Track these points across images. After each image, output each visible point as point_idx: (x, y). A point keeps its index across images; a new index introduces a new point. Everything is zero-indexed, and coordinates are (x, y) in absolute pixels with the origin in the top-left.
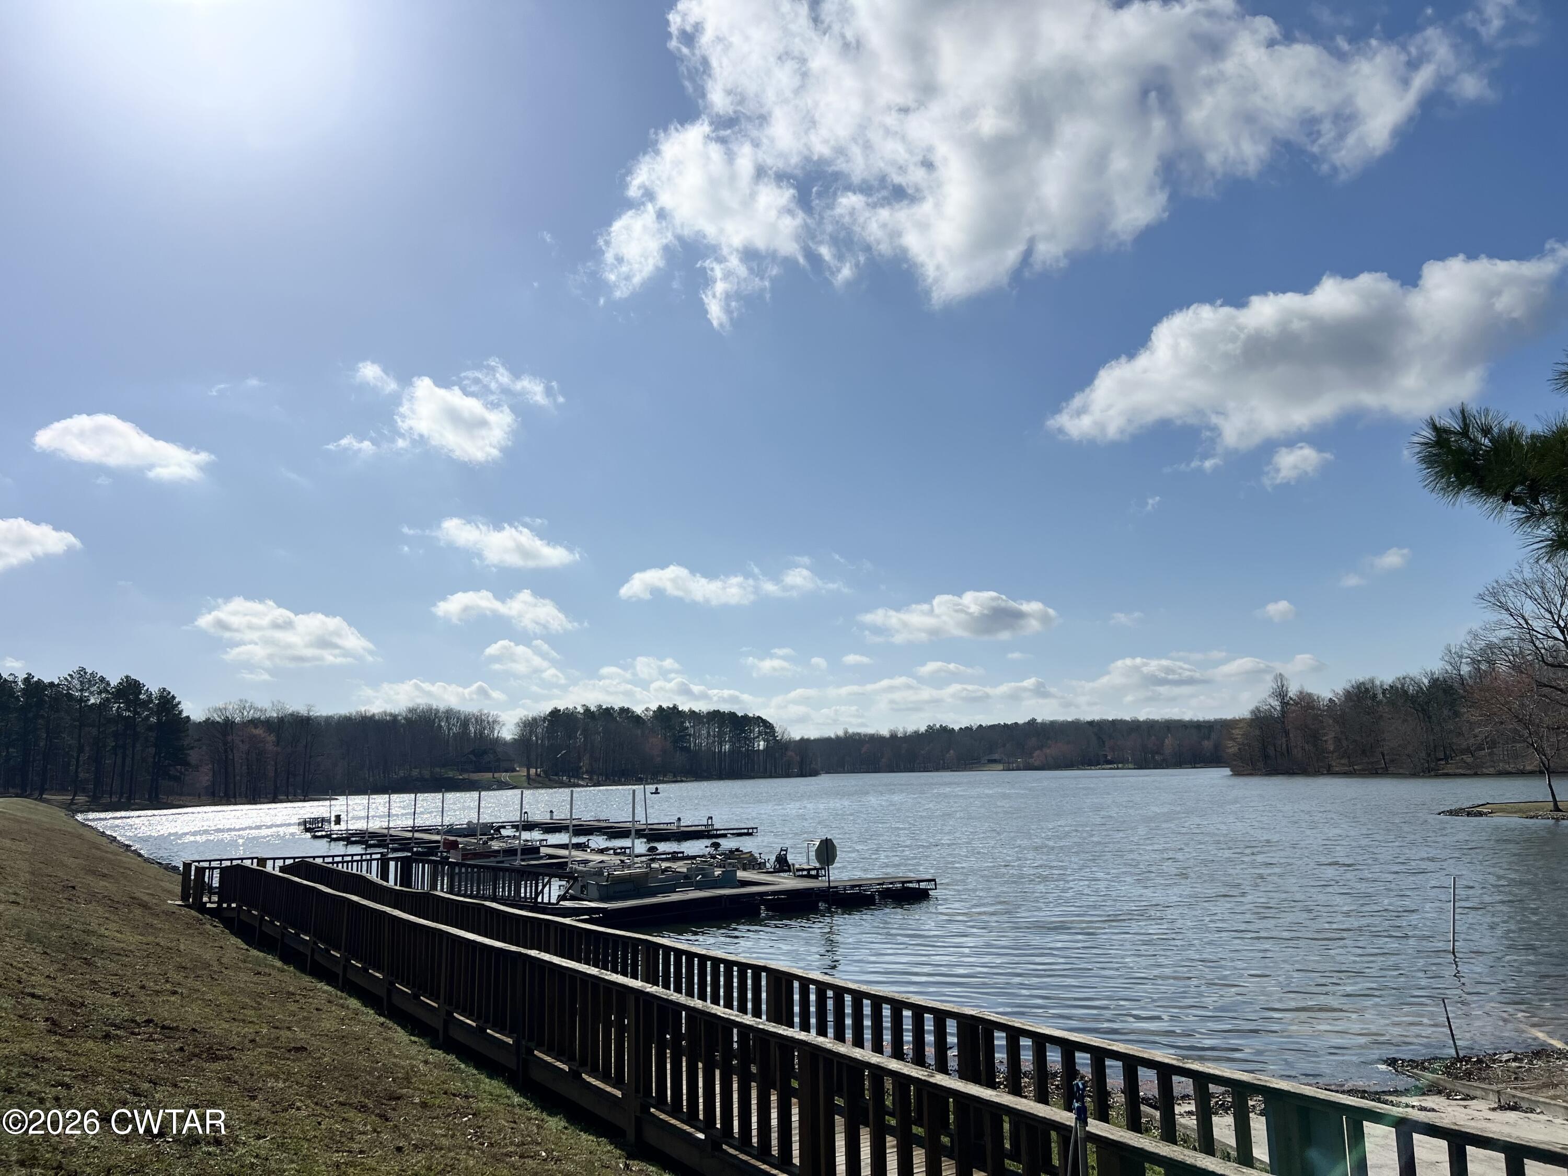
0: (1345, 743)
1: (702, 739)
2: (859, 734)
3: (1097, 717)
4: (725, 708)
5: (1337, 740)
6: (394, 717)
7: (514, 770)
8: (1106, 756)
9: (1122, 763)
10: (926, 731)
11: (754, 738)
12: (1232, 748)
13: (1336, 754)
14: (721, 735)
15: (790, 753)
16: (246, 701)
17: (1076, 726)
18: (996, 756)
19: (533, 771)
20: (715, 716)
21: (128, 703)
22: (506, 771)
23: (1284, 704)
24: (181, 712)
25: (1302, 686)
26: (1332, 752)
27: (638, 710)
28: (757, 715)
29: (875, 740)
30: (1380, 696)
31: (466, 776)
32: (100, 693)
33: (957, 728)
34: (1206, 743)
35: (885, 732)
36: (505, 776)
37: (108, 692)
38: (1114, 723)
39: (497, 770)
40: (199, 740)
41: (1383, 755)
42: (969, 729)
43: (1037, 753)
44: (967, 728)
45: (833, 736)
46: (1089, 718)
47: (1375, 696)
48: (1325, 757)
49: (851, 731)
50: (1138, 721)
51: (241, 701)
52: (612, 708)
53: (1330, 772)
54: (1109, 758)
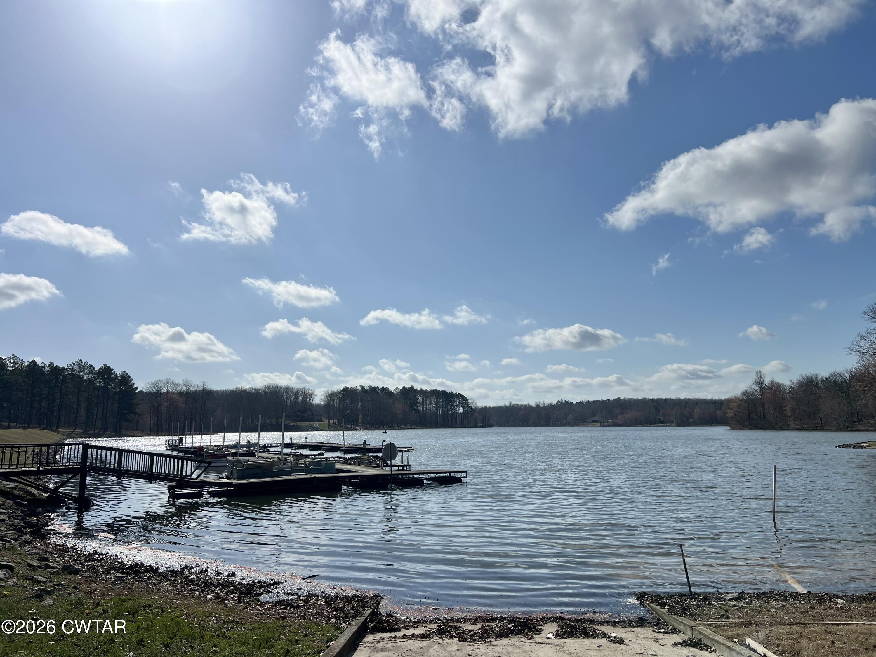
0: (798, 411)
1: (428, 405)
2: (518, 405)
3: (656, 397)
4: (439, 388)
5: (793, 410)
6: (257, 391)
7: (322, 421)
8: (660, 419)
9: (669, 423)
10: (557, 403)
11: (456, 406)
12: (730, 414)
13: (792, 418)
14: (437, 403)
15: (476, 414)
16: (170, 379)
17: (644, 402)
18: (596, 418)
19: (331, 422)
20: (435, 393)
21: (104, 379)
22: (317, 421)
23: (762, 388)
24: (133, 385)
25: (772, 378)
26: (790, 417)
27: (392, 389)
28: (458, 392)
29: (527, 409)
30: (820, 384)
31: (295, 423)
32: (89, 373)
33: (574, 402)
34: (718, 412)
35: (533, 404)
36: (316, 424)
37: (93, 373)
38: (666, 400)
39: (313, 420)
40: (142, 400)
41: (821, 419)
42: (581, 403)
43: (620, 417)
44: (580, 402)
45: (503, 405)
46: (651, 397)
47: (817, 384)
48: (786, 420)
49: (513, 403)
50: (680, 399)
51: (167, 379)
52: (378, 388)
53: (788, 428)
54: (662, 420)
